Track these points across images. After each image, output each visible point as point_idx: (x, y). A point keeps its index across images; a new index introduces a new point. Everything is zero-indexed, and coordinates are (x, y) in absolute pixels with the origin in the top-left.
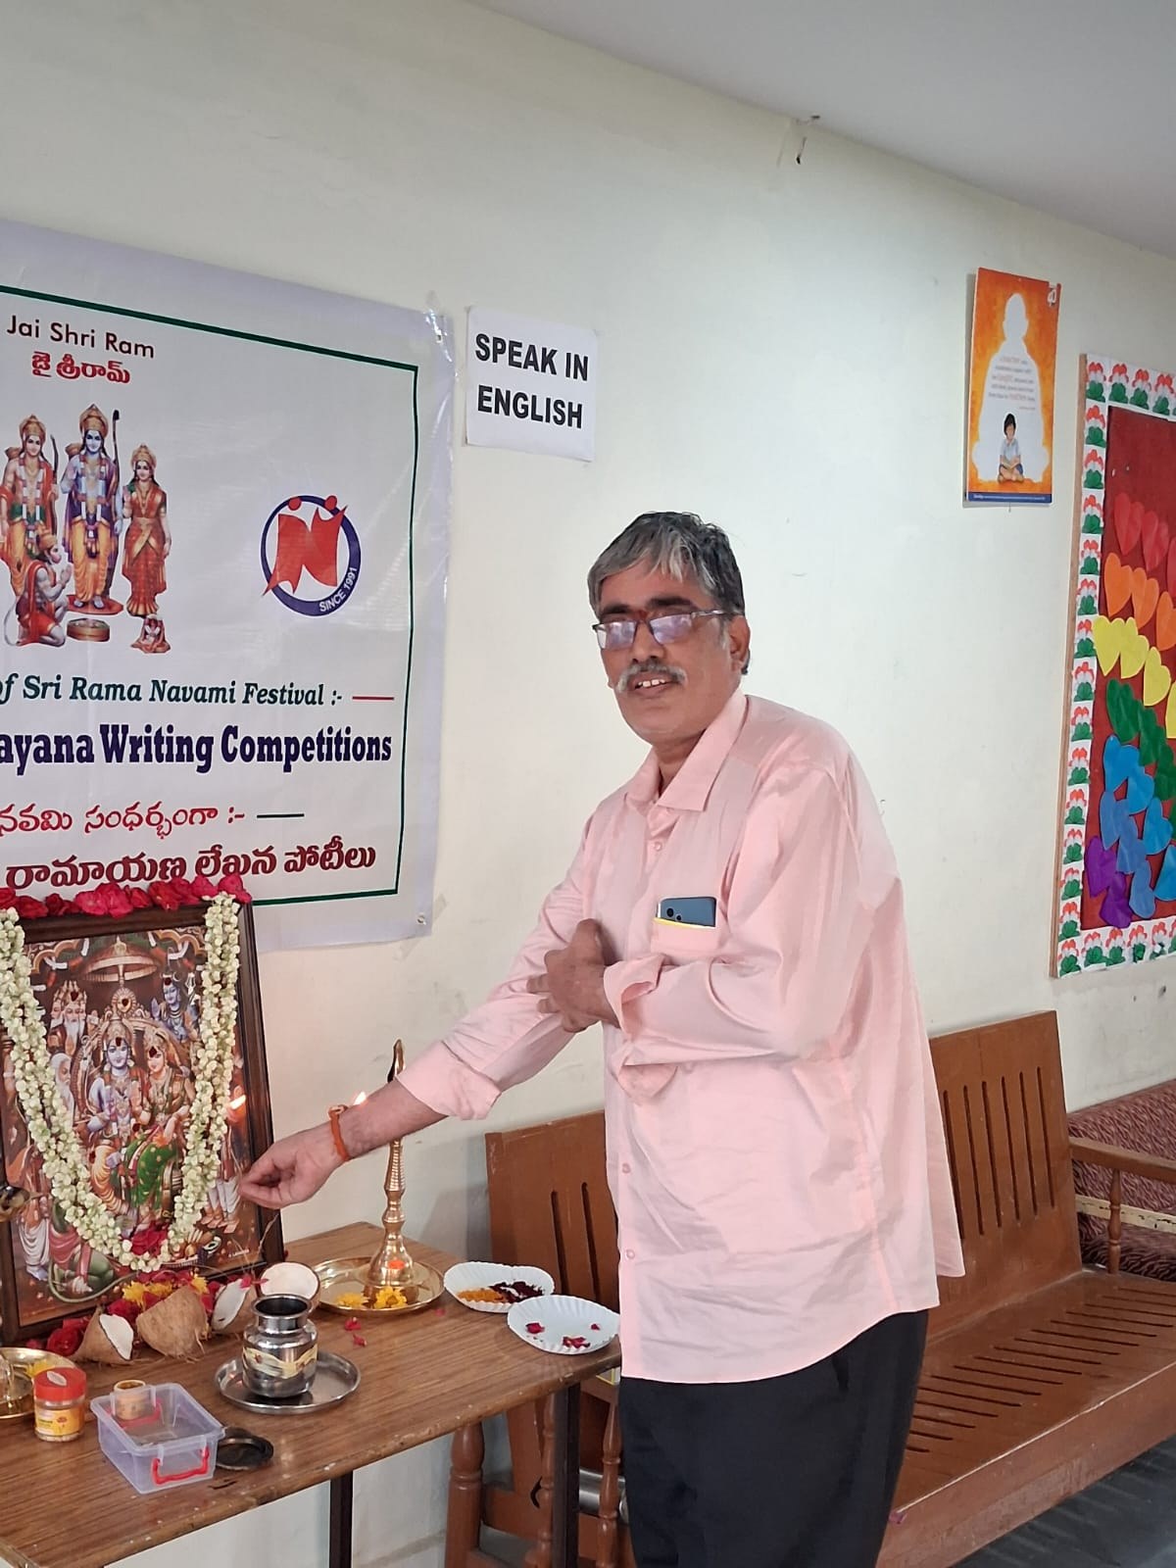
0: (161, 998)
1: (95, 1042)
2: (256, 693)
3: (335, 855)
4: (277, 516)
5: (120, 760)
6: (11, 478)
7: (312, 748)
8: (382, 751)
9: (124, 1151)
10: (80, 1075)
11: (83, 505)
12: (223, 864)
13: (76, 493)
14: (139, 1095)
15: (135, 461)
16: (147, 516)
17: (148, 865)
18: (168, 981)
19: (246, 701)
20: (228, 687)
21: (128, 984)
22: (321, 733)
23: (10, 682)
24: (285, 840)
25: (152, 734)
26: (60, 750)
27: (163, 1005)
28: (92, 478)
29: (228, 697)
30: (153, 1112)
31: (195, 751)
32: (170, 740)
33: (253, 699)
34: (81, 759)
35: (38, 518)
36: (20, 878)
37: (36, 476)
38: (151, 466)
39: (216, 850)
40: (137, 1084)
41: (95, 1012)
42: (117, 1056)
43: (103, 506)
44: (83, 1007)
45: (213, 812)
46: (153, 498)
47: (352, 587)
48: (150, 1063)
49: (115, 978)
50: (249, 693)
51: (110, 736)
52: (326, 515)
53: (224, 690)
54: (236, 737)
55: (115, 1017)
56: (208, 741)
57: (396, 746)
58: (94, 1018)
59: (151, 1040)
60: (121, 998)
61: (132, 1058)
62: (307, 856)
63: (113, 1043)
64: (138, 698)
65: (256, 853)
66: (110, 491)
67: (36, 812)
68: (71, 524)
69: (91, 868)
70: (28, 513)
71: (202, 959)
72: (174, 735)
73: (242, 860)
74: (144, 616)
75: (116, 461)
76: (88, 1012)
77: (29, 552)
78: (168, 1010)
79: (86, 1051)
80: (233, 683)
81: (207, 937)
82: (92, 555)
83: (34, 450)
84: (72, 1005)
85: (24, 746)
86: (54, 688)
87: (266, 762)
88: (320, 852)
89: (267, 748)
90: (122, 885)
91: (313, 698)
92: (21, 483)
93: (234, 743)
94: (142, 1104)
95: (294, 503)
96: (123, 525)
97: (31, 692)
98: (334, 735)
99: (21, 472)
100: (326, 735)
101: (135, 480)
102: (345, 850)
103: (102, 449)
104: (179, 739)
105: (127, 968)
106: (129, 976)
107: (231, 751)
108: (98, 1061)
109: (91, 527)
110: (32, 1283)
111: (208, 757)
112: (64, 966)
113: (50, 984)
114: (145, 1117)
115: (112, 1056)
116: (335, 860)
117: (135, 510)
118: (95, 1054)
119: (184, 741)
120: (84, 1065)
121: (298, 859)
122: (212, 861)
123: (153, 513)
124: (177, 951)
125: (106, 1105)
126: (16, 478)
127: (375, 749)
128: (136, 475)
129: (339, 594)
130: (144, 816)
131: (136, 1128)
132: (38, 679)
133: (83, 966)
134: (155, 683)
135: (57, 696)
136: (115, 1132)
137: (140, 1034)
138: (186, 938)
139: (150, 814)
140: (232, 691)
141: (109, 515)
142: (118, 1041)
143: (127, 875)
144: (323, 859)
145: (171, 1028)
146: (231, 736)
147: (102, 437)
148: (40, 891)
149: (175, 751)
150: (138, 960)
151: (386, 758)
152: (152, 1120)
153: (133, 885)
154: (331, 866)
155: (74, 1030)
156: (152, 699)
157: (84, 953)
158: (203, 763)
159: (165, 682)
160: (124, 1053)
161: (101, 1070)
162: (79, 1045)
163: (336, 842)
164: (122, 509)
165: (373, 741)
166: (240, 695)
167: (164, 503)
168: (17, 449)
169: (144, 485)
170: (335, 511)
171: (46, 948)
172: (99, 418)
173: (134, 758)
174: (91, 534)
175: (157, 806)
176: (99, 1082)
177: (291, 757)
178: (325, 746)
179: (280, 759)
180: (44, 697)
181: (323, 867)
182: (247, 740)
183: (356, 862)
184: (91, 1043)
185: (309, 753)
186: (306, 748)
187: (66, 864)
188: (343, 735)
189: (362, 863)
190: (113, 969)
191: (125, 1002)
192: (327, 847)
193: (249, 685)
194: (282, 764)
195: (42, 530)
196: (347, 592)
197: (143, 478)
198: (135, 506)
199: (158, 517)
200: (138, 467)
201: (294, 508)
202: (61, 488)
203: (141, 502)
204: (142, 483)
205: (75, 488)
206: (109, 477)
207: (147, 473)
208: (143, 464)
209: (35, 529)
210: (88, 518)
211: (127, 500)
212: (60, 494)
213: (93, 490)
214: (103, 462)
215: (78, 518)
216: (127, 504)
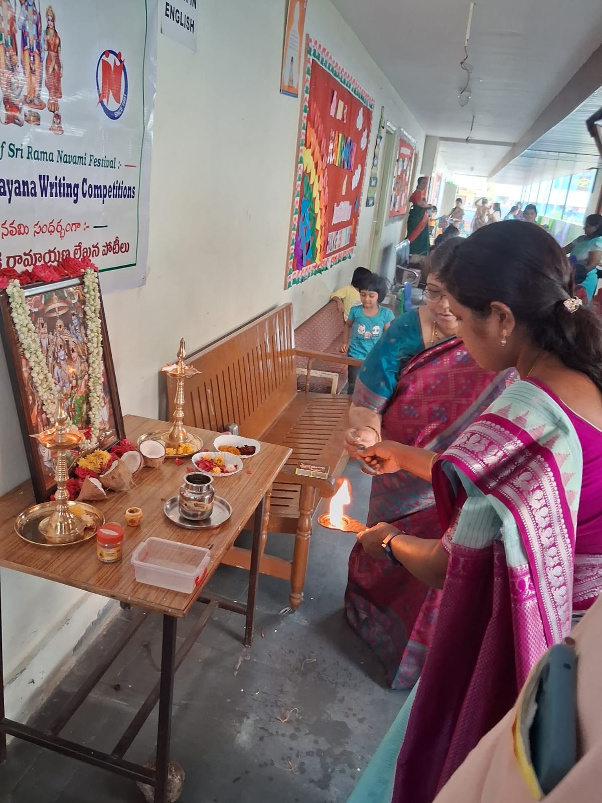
0: (72, 324)
2: (93, 160)
3: (117, 246)
4: (101, 61)
5: (46, 196)
7: (111, 192)
8: (132, 194)
9: (69, 400)
10: (50, 365)
11: (28, 38)
12: (82, 252)
13: (25, 31)
15: (47, 15)
16: (54, 51)
17: (57, 254)
18: (73, 314)
19: (90, 165)
20: (84, 157)
21: (61, 317)
22: (114, 184)
23: (2, 147)
24: (101, 238)
25: (58, 181)
26: (23, 189)
27: (73, 327)
28: (31, 22)
29: (84, 162)
30: (77, 380)
31: (69, 190)
32: (64, 184)
33: (92, 164)
34: (32, 195)
35: (10, 44)
36: (12, 261)
37: (7, 15)
38: (53, 21)
39: (80, 245)
40: (69, 367)
41: (51, 333)
42: (62, 354)
43: (36, 42)
44: (46, 330)
45: (79, 224)
46: (55, 40)
47: (125, 105)
48: (73, 356)
49: (55, 315)
50: (91, 160)
51: (42, 181)
52: (118, 63)
53: (82, 157)
55: (58, 335)
56: (77, 186)
57: (136, 191)
58: (51, 336)
59: (72, 345)
60: (59, 324)
61: (66, 354)
62: (109, 248)
63: (59, 348)
64: (52, 160)
65: (94, 246)
66: (38, 34)
67: (15, 225)
68: (24, 50)
69: (38, 256)
70: (5, 40)
71: (83, 302)
72: (65, 182)
73: (89, 250)
74: (54, 112)
75: (39, 14)
76: (48, 333)
77: (7, 65)
78: (75, 329)
79: (50, 353)
80: (86, 154)
81: (85, 290)
82: (33, 72)
84: (43, 330)
85: (10, 186)
86: (20, 152)
87: (97, 199)
88: (112, 245)
89: (98, 191)
90: (49, 264)
91: (111, 164)
92: (1, 18)
93: (86, 188)
94: (72, 377)
95: (107, 53)
96: (45, 54)
97: (11, 154)
98: (118, 185)
100: (116, 185)
101: (48, 28)
102: (120, 244)
103: (34, 4)
104: (67, 184)
105: (60, 309)
106: (61, 313)
107: (85, 192)
108: (55, 357)
109: (31, 54)
110: (47, 469)
111: (76, 195)
112: (36, 310)
113: (35, 319)
114: (74, 382)
115: (59, 354)
116: (117, 249)
117: (49, 49)
118: (54, 354)
119: (69, 186)
120: (50, 360)
121: (106, 249)
122: (79, 251)
123: (56, 50)
124: (75, 299)
125: (61, 379)
127: (128, 192)
128: (48, 25)
129: (120, 109)
130: (56, 227)
131: (72, 388)
132: (14, 145)
133: (43, 310)
134: (59, 151)
135: (22, 157)
136: (65, 391)
137: (67, 341)
138: (77, 292)
139: (58, 226)
140: (85, 159)
141: (38, 46)
142: (61, 346)
143: (50, 260)
144: (114, 249)
145: (77, 338)
146: (85, 184)
148: (20, 268)
149: (66, 192)
150: (61, 304)
151: (133, 197)
152: (77, 384)
153: (53, 264)
154: (116, 252)
155: (44, 343)
156: (58, 162)
157: (43, 302)
158: (75, 198)
159: (62, 152)
160: (63, 352)
161: (57, 362)
162: (48, 350)
163: (117, 240)
164: (44, 46)
165: (130, 188)
166: (88, 162)
167: (59, 45)
169: (52, 31)
170: (121, 61)
171: (30, 300)
173: (51, 195)
174: (32, 58)
175: (60, 221)
176: (57, 368)
177: (105, 196)
178: (115, 190)
179: (101, 197)
180: (16, 157)
181: (114, 253)
182: (90, 186)
183: (123, 250)
184: (52, 348)
185: (110, 194)
186: (109, 192)
187: (28, 254)
188: (121, 185)
189: (125, 251)
190: (53, 310)
191: (60, 326)
192: (115, 242)
193: (91, 156)
194: (102, 199)
195: (11, 52)
196: (123, 107)
197: (51, 27)
198: (49, 44)
199: (57, 52)
200: (49, 20)
201: (107, 56)
202: (18, 25)
203: (51, 42)
204: (50, 30)
205: (24, 27)
206: (38, 23)
207: (52, 23)
208: (50, 18)
209: (9, 51)
210: (30, 49)
211: (46, 39)
212: (18, 30)
213: (31, 31)
214: (35, 12)
215: (26, 47)
216: (46, 42)
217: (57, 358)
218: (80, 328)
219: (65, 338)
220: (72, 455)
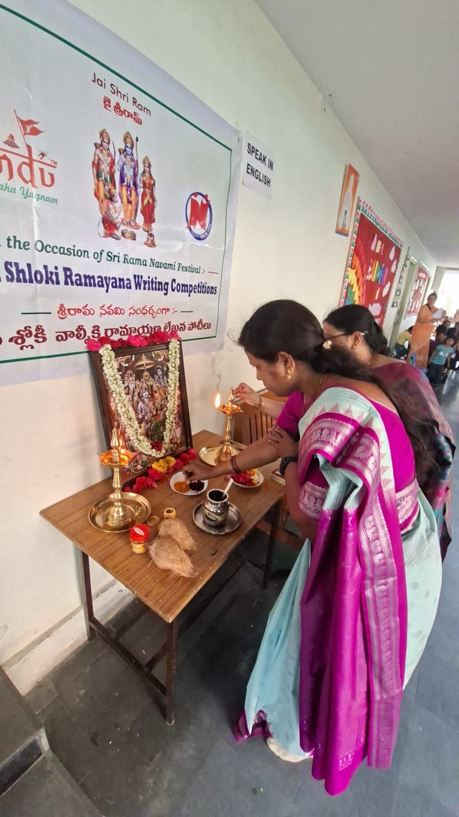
0: (157, 374)
1: (139, 390)
2: (181, 267)
3: (201, 325)
4: (190, 199)
5: (140, 289)
6: (97, 158)
8: (214, 291)
9: (149, 424)
10: (135, 402)
11: (126, 178)
12: (171, 328)
13: (123, 172)
14: (152, 406)
15: (144, 162)
16: (149, 189)
17: (150, 328)
18: (159, 368)
19: (178, 270)
20: (173, 264)
21: (147, 370)
22: (199, 284)
23: (101, 253)
24: (188, 320)
25: (150, 280)
26: (120, 283)
27: (158, 376)
28: (129, 166)
29: (173, 268)
30: (157, 410)
31: (161, 287)
32: (156, 282)
33: (180, 269)
34: (128, 288)
35: (109, 180)
36: (109, 333)
37: (107, 160)
38: (149, 166)
39: (169, 323)
40: (152, 403)
41: (138, 380)
42: (146, 394)
43: (133, 180)
44: (134, 379)
45: (168, 310)
46: (150, 181)
47: (210, 231)
48: (155, 395)
49: (143, 368)
50: (179, 267)
51: (137, 279)
52: (205, 202)
54: (175, 283)
55: (144, 381)
56: (167, 284)
57: (218, 290)
58: (138, 383)
59: (155, 388)
60: (146, 375)
61: (150, 394)
62: (193, 325)
63: (144, 390)
64: (146, 265)
65: (181, 324)
66: (135, 175)
67: (113, 308)
68: (122, 186)
69: (133, 329)
70: (105, 178)
71: (168, 360)
72: (157, 281)
73: (177, 327)
74: (148, 232)
75: (137, 161)
76: (136, 380)
77: (106, 196)
78: (159, 378)
79: (136, 394)
80: (175, 263)
81: (170, 353)
82: (129, 202)
83: (106, 147)
84: (131, 378)
85: (108, 281)
86: (117, 258)
87: (184, 293)
88: (197, 324)
89: (185, 288)
90: (142, 335)
91: (197, 271)
92: (101, 161)
93: (175, 285)
94: (154, 409)
95: (196, 194)
96: (141, 191)
97: (109, 259)
98: (202, 285)
99: (101, 156)
100: (200, 285)
101: (144, 172)
102: (203, 324)
103: (132, 154)
104: (159, 282)
105: (147, 364)
106: (147, 367)
107: (174, 288)
108: (140, 397)
109: (128, 189)
110: (125, 470)
111: (166, 290)
112: (127, 365)
113: (123, 372)
114: (155, 412)
115: (144, 394)
116: (201, 327)
117: (144, 186)
118: (139, 394)
119: (160, 283)
120: (136, 398)
121: (191, 326)
122: (168, 327)
123: (151, 188)
124: (161, 358)
125: (143, 410)
126: (99, 159)
127: (212, 290)
128: (144, 169)
129: (206, 234)
130: (148, 310)
131: (152, 416)
132: (111, 253)
133: (133, 365)
134: (151, 259)
135: (119, 261)
136: (146, 418)
137: (152, 386)
138: (163, 353)
139: (150, 310)
140: (174, 265)
141: (135, 184)
142: (145, 389)
143: (143, 332)
144: (198, 326)
145: (160, 383)
146: (174, 282)
147: (132, 148)
148: (116, 337)
149: (157, 287)
150: (149, 362)
151: (215, 294)
152: (157, 413)
153: (146, 335)
154: (200, 329)
155: (132, 387)
156: (150, 266)
157: (133, 360)
158: (165, 292)
159: (154, 260)
160: (147, 393)
161: (141, 399)
162: (134, 392)
163: (201, 321)
164: (140, 184)
165: (212, 288)
166: (177, 268)
167: (154, 184)
168: (99, 144)
169: (147, 175)
170: (207, 200)
171: (121, 359)
172: (131, 139)
173: (145, 288)
174: (129, 192)
175: (152, 307)
176: (141, 403)
177: (191, 292)
178: (200, 288)
179: (187, 292)
180: (114, 261)
181: (198, 329)
182: (179, 284)
183: (206, 327)
184: (137, 390)
185: (195, 290)
186: (194, 289)
187: (124, 328)
188: (205, 285)
189: (208, 328)
190: (142, 365)
191: (147, 376)
192: (199, 322)
193: (179, 264)
194: (188, 293)
195: (110, 186)
196: (208, 233)
197: (147, 172)
198: (144, 183)
199: (152, 190)
200: (145, 166)
201: (196, 196)
202: (117, 168)
203: (146, 182)
204: (146, 174)
205: (122, 169)
206: (135, 168)
207: (148, 169)
208: (147, 165)
209: (108, 186)
210: (127, 185)
211: (142, 180)
212: (117, 171)
213: (129, 173)
214: (132, 160)
215: (124, 184)
216: (142, 182)
217: (142, 397)
218: (163, 377)
219: (150, 383)
220: (148, 460)
